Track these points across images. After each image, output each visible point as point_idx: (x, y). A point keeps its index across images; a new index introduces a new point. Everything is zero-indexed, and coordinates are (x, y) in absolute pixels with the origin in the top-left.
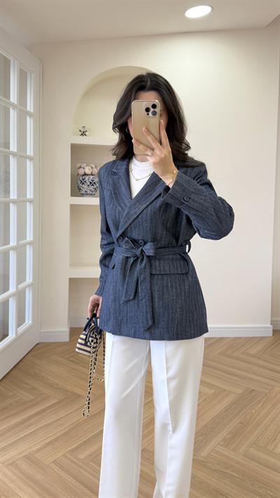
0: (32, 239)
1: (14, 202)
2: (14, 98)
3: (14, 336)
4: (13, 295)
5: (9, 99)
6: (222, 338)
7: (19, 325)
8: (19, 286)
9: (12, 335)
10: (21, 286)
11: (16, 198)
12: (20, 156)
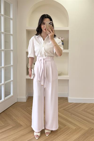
0: (12, 64)
6: (84, 103)
10: (6, 82)
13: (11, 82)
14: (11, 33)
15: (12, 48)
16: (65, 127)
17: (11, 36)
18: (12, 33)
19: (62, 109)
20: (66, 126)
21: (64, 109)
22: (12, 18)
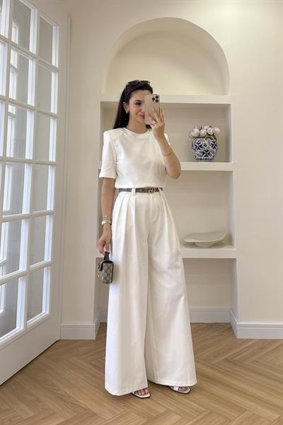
0: (52, 209)
1: (29, 162)
2: (33, 48)
3: (22, 328)
4: (22, 275)
5: (29, 49)
7: (29, 316)
8: (31, 266)
9: (20, 327)
11: (31, 158)
12: (38, 111)
13: (45, 269)
14: (52, 111)
15: (52, 157)
16: (242, 413)
17: (52, 120)
18: (54, 109)
19: (220, 359)
20: (246, 410)
21: (226, 360)
22: (57, 66)
